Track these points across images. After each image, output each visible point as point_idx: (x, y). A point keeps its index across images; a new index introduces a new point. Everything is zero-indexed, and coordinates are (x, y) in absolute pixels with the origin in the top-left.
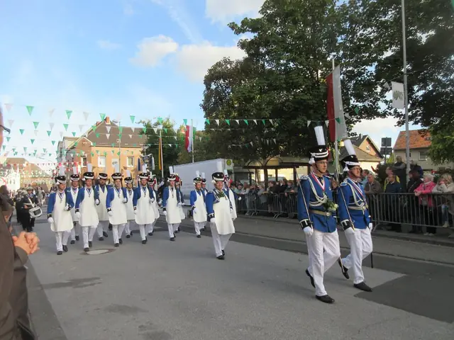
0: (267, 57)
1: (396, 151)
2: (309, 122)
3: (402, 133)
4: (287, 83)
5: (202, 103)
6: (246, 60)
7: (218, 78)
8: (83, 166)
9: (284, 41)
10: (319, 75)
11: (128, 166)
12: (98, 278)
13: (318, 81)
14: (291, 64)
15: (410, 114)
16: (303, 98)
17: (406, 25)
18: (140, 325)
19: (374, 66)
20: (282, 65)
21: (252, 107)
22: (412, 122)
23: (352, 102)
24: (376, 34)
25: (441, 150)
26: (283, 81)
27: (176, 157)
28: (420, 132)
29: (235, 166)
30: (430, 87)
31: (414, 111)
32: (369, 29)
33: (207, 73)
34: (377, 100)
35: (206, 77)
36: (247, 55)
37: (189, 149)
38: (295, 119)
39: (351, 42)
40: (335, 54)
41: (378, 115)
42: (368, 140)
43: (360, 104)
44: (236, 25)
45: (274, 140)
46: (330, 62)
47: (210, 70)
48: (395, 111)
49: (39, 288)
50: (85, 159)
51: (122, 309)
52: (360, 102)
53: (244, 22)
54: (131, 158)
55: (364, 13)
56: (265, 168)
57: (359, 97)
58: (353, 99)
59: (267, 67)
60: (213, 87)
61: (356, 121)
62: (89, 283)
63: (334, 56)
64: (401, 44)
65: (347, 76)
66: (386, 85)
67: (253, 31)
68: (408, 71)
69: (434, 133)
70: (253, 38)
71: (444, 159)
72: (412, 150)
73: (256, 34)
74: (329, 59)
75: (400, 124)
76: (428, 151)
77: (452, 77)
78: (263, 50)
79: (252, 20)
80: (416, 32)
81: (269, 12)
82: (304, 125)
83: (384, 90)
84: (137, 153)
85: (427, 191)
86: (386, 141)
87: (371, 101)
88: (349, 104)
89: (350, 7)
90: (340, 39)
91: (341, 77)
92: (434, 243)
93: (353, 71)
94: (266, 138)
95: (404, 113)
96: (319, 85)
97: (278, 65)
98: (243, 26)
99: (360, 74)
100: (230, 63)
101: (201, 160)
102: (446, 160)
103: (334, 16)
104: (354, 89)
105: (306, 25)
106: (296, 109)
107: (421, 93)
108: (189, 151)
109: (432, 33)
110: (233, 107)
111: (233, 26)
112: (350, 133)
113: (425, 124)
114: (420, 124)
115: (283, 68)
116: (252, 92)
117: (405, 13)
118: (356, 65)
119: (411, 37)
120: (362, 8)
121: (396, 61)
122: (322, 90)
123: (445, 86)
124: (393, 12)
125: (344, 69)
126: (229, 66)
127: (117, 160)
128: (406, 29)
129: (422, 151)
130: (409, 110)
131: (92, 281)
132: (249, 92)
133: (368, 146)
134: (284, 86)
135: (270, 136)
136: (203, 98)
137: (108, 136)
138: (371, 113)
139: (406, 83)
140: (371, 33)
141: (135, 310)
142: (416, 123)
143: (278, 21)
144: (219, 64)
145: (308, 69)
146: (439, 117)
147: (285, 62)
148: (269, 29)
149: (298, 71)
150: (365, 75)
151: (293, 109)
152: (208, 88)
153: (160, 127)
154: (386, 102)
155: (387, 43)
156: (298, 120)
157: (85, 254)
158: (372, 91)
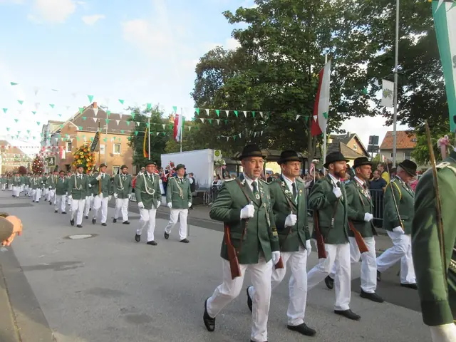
0: (260, 48)
1: (382, 150)
2: (298, 116)
3: (389, 133)
4: (279, 75)
5: (193, 91)
6: (239, 50)
7: (210, 68)
8: (67, 151)
9: (278, 33)
10: (312, 69)
11: (114, 153)
12: (80, 262)
13: (310, 75)
14: (284, 58)
15: (398, 114)
16: (294, 91)
17: (400, 24)
18: (122, 308)
19: (366, 64)
20: (275, 58)
21: (243, 98)
22: (399, 122)
23: (342, 98)
24: (370, 32)
25: (426, 151)
26: (275, 74)
27: (164, 146)
28: (407, 132)
29: (223, 157)
30: (419, 89)
31: (402, 112)
32: (364, 27)
33: (199, 62)
34: (367, 97)
35: (198, 65)
36: (240, 46)
37: (177, 138)
38: (286, 111)
39: (345, 38)
40: (328, 49)
41: (367, 113)
42: (356, 139)
43: (351, 102)
44: (231, 14)
45: (262, 132)
46: (323, 57)
47: (202, 59)
48: (384, 110)
49: (20, 270)
50: (70, 144)
51: (105, 293)
52: (350, 99)
53: (240, 12)
54: (118, 145)
55: (359, 10)
57: (348, 94)
58: (344, 96)
59: (260, 59)
60: (205, 76)
61: (345, 118)
62: (71, 266)
63: (328, 51)
64: (394, 43)
65: (339, 73)
66: (376, 83)
67: (248, 21)
68: (399, 70)
69: (420, 133)
70: (247, 28)
71: (428, 160)
72: (398, 150)
73: (250, 24)
74: (321, 54)
75: (388, 123)
76: (413, 152)
77: (440, 80)
78: (256, 41)
79: (247, 10)
80: (409, 32)
81: (264, 2)
83: (375, 89)
84: (124, 140)
86: (374, 139)
87: (361, 99)
88: (339, 101)
89: (346, 2)
90: (334, 35)
91: (333, 73)
93: (344, 68)
94: (254, 131)
95: (392, 113)
96: (310, 80)
97: (271, 57)
98: (237, 15)
99: (353, 71)
100: (223, 53)
101: (189, 149)
102: (429, 162)
103: (329, 11)
104: (345, 86)
105: (301, 18)
106: (287, 103)
107: (410, 93)
108: (178, 140)
109: (424, 34)
110: (224, 98)
111: (227, 15)
112: (339, 129)
113: (412, 125)
114: (407, 124)
115: (276, 60)
116: (244, 83)
117: (400, 12)
118: (349, 62)
119: (403, 37)
120: (357, 4)
121: (388, 60)
122: (314, 85)
123: (433, 88)
124: (388, 10)
125: (337, 65)
126: (221, 55)
128: (400, 29)
129: (407, 151)
130: (398, 110)
131: (73, 264)
132: (241, 83)
133: (356, 144)
134: (276, 78)
135: (259, 128)
136: (194, 88)
137: (95, 120)
138: (360, 110)
139: (396, 83)
140: (365, 31)
141: (116, 293)
142: (404, 123)
143: (274, 13)
144: (211, 53)
145: (301, 63)
146: (425, 118)
147: (278, 54)
148: (264, 20)
149: (290, 64)
150: (356, 73)
151: (284, 102)
152: (199, 77)
153: (149, 115)
154: (376, 100)
155: (381, 42)
156: (288, 113)
157: (68, 238)
158: (363, 89)
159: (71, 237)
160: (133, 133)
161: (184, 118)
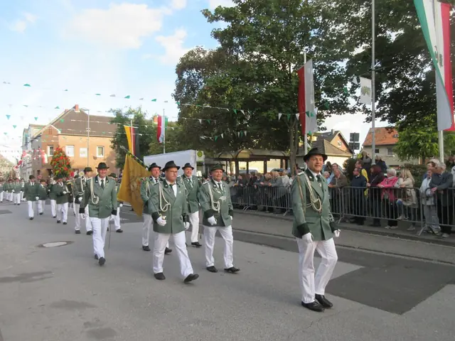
0: (240, 48)
1: (366, 146)
2: (280, 115)
4: (259, 75)
5: (174, 92)
6: (219, 50)
7: (191, 68)
8: (49, 155)
9: (257, 32)
10: (291, 68)
11: (98, 156)
12: (50, 272)
13: (290, 75)
14: (265, 57)
15: (378, 111)
16: (277, 90)
17: (377, 22)
18: (85, 321)
20: (255, 57)
22: (380, 119)
23: (323, 96)
24: (347, 30)
25: (407, 147)
26: (255, 73)
27: (148, 148)
28: (387, 128)
29: (206, 157)
30: (398, 85)
31: (382, 108)
32: (341, 25)
33: (178, 62)
34: (347, 95)
36: (220, 45)
37: (160, 139)
38: (266, 111)
39: (323, 37)
40: (307, 47)
41: (347, 110)
42: (340, 135)
43: (331, 99)
44: (210, 12)
45: (245, 132)
46: (303, 56)
47: (182, 59)
48: (364, 108)
50: (52, 148)
51: (70, 305)
52: (330, 97)
53: (218, 10)
54: (101, 148)
55: (337, 8)
56: (237, 160)
57: (330, 92)
58: (325, 94)
59: (241, 58)
60: (185, 76)
61: (326, 116)
62: (39, 277)
63: (307, 50)
64: (371, 41)
65: (319, 71)
66: (355, 81)
67: (227, 20)
68: (377, 68)
69: (401, 129)
70: (226, 28)
71: (410, 155)
72: (376, 146)
73: (229, 24)
74: (301, 53)
75: (368, 120)
76: (395, 148)
77: (418, 76)
78: (236, 41)
79: (226, 9)
80: (386, 30)
82: (275, 118)
83: (354, 87)
84: (107, 142)
85: (390, 185)
86: (355, 136)
87: (341, 97)
88: (320, 98)
90: (313, 33)
91: (313, 71)
92: (394, 235)
93: (324, 66)
94: (238, 131)
95: (372, 109)
96: (290, 78)
97: (252, 56)
98: (216, 14)
99: (332, 69)
100: (204, 52)
101: (172, 151)
102: (411, 157)
103: (307, 9)
104: (325, 84)
105: (280, 17)
106: (268, 102)
107: (389, 90)
108: (161, 142)
109: (401, 32)
110: (206, 98)
111: (206, 13)
112: (320, 127)
113: (392, 121)
114: (387, 120)
115: (256, 60)
116: (225, 83)
117: (375, 8)
118: (328, 60)
119: (380, 35)
120: (335, 3)
121: (365, 57)
122: (294, 84)
123: (411, 84)
124: (365, 8)
125: (316, 63)
126: (202, 56)
127: (86, 150)
128: (376, 27)
129: (389, 147)
130: (377, 107)
131: (41, 275)
132: (221, 82)
133: (339, 141)
134: (256, 77)
135: (242, 128)
136: (175, 88)
138: (341, 108)
139: (374, 79)
140: (342, 29)
141: (82, 306)
142: (384, 119)
143: (252, 12)
144: (191, 53)
145: (281, 62)
146: (404, 114)
147: (258, 53)
148: (242, 19)
149: (270, 63)
150: (336, 70)
151: (264, 101)
152: (180, 78)
153: (132, 117)
154: (356, 98)
155: (358, 39)
156: (269, 112)
157: (42, 246)
158: (342, 87)
159: (44, 245)
160: (116, 135)
161: (166, 119)
